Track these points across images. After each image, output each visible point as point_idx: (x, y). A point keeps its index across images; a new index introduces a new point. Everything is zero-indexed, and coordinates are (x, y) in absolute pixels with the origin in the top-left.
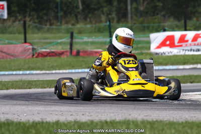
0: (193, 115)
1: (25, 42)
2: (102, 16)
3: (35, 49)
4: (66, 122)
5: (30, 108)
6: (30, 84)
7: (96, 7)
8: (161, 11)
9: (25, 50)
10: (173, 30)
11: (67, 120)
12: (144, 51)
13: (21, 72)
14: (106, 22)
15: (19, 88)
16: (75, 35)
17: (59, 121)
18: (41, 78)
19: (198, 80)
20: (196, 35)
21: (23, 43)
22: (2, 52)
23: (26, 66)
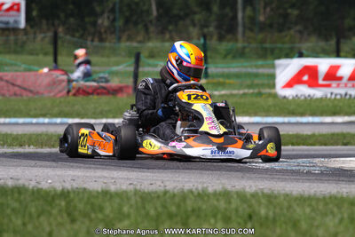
1: (56, 68)
2: (191, 29)
7: (182, 13)
8: (296, 24)
9: (54, 83)
10: (316, 55)
13: (46, 120)
14: (199, 39)
22: (13, 85)
23: (56, 110)
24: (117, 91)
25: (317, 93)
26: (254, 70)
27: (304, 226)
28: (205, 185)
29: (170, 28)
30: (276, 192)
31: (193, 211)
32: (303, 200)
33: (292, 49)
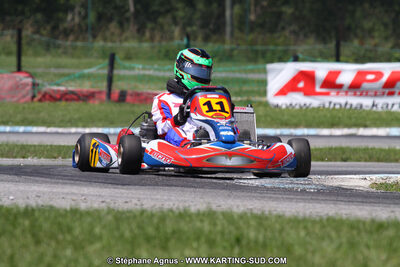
1: (19, 69)
2: (173, 27)
3: (38, 85)
6: (24, 150)
7: (162, 10)
8: (290, 24)
9: (17, 87)
10: (313, 59)
13: (8, 129)
14: (182, 39)
18: (48, 141)
19: (356, 156)
21: (14, 72)
23: (19, 117)
24: (88, 97)
25: (314, 102)
26: (244, 76)
27: (298, 251)
28: (187, 205)
29: (150, 25)
30: (267, 213)
31: (174, 232)
32: (297, 222)
33: (285, 52)
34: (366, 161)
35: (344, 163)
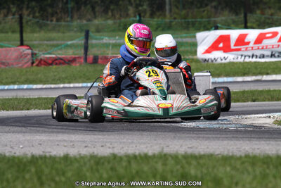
0: (256, 147)
1: (22, 44)
2: (130, 7)
3: (36, 54)
4: (78, 156)
5: (28, 137)
6: (28, 103)
10: (229, 28)
11: (80, 154)
12: (187, 58)
13: (16, 87)
14: (135, 16)
15: (13, 109)
16: (91, 34)
17: (68, 155)
19: (262, 97)
20: (261, 34)
21: (18, 46)
23: (23, 78)
24: (71, 61)
29: (112, 7)
33: (209, 23)
34: (269, 100)
35: (253, 103)
